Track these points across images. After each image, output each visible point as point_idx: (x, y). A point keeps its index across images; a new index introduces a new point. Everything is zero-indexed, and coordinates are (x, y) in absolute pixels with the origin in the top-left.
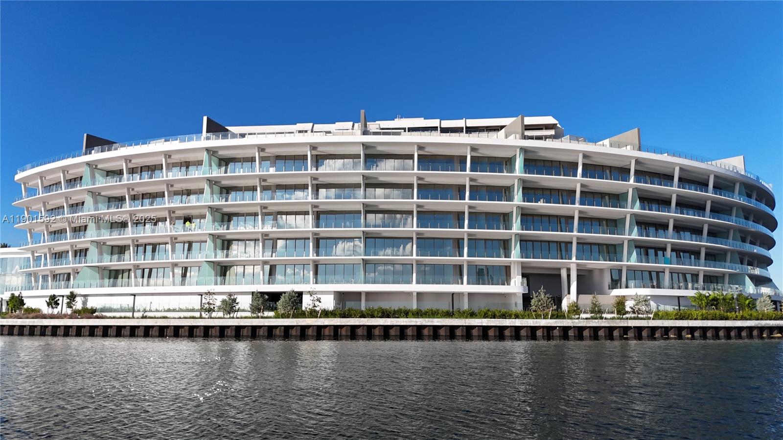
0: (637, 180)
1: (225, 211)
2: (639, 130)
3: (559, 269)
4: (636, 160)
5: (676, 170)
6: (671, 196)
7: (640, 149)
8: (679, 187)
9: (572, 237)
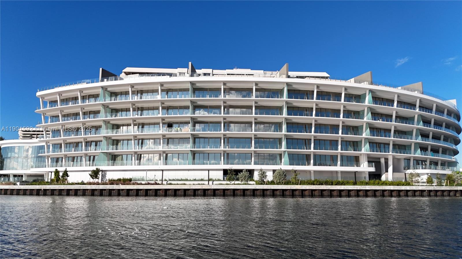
0: (420, 110)
1: (199, 120)
2: (422, 83)
3: (380, 158)
4: (420, 100)
5: (434, 105)
6: (431, 119)
7: (423, 93)
8: (436, 114)
9: (390, 140)
